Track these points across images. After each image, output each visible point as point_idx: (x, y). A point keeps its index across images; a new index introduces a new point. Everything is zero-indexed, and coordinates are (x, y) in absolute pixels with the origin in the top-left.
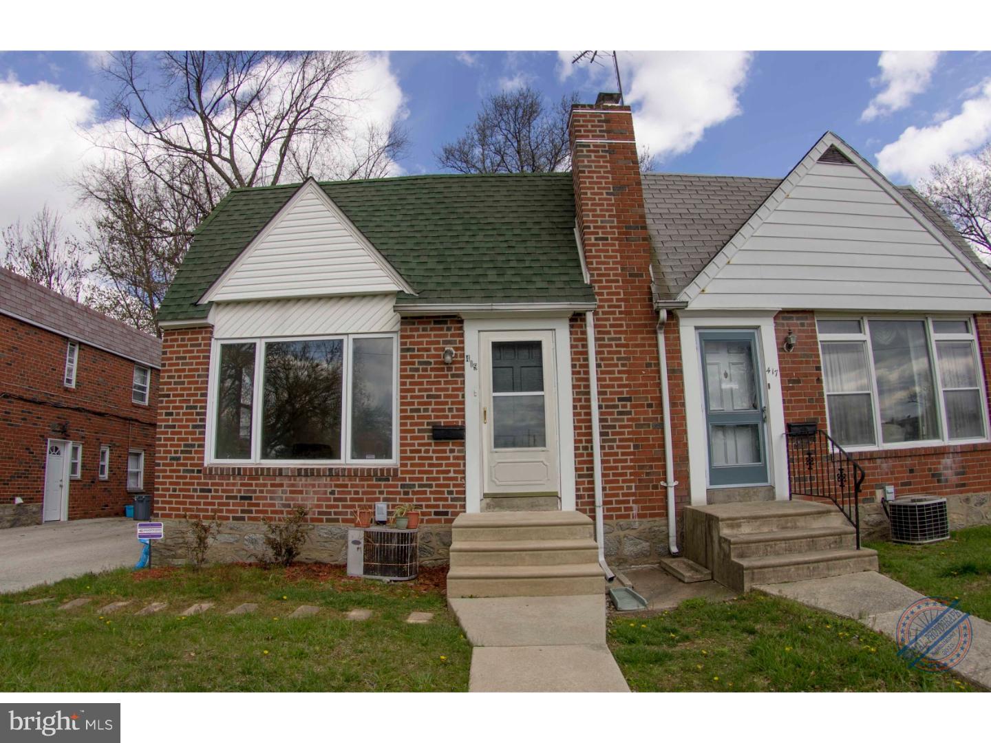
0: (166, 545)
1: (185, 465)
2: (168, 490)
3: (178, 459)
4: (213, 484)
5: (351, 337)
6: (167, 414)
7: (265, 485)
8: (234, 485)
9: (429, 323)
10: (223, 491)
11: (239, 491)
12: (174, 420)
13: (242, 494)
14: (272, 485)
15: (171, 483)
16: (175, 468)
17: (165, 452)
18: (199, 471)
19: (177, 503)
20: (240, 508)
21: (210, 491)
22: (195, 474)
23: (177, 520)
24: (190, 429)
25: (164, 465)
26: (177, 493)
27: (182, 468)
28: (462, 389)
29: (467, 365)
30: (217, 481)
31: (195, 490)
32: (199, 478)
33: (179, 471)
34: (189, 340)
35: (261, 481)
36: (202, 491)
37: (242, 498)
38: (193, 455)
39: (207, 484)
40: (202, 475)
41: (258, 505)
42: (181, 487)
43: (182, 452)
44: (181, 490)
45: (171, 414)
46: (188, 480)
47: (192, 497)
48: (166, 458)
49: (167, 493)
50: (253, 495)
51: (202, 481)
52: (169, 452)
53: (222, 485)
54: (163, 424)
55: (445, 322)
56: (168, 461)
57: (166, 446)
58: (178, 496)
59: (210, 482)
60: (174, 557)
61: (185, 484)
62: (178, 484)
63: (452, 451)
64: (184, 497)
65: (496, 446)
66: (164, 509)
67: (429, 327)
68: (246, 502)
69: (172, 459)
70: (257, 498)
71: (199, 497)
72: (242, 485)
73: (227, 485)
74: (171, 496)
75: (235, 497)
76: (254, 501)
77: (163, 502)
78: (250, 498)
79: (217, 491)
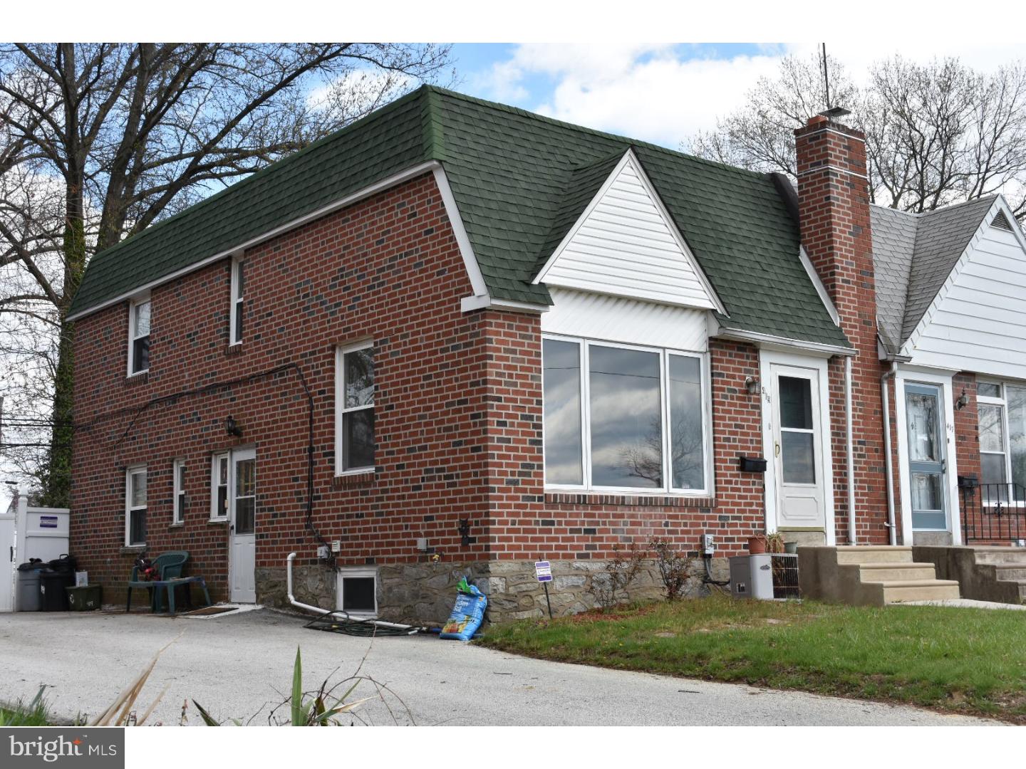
0: (507, 595)
1: (524, 490)
2: (506, 523)
3: (516, 482)
4: (557, 515)
5: (668, 352)
6: (499, 424)
7: (607, 516)
8: (578, 515)
9: (733, 348)
10: (567, 523)
11: (583, 523)
12: (508, 432)
13: (586, 527)
14: (615, 516)
15: (509, 514)
16: (512, 494)
17: (501, 473)
18: (540, 499)
19: (517, 539)
20: (584, 544)
21: (552, 523)
22: (536, 502)
23: (519, 561)
24: (528, 445)
25: (500, 490)
26: (517, 526)
27: (521, 495)
28: (759, 421)
29: (763, 397)
30: (560, 511)
31: (537, 523)
32: (540, 507)
33: (517, 498)
34: (518, 328)
35: (604, 512)
36: (544, 523)
37: (587, 531)
38: (532, 478)
39: (549, 515)
40: (543, 503)
41: (601, 539)
42: (522, 518)
43: (521, 474)
44: (521, 523)
45: (504, 424)
46: (528, 510)
47: (534, 531)
48: (501, 481)
49: (505, 527)
50: (597, 527)
51: (545, 511)
52: (505, 473)
53: (564, 515)
54: (496, 436)
55: (744, 350)
56: (504, 486)
57: (500, 465)
58: (517, 531)
59: (553, 511)
60: (517, 609)
61: (525, 515)
62: (517, 514)
63: (754, 483)
64: (526, 531)
65: (786, 480)
66: (502, 548)
67: (734, 352)
68: (591, 536)
69: (509, 482)
70: (601, 531)
71: (541, 531)
72: (586, 515)
73: (571, 515)
74: (509, 531)
75: (579, 531)
76: (597, 535)
77: (501, 539)
78: (593, 531)
79: (560, 523)
